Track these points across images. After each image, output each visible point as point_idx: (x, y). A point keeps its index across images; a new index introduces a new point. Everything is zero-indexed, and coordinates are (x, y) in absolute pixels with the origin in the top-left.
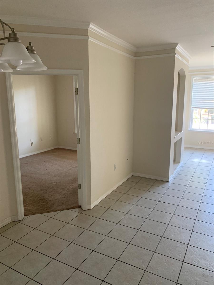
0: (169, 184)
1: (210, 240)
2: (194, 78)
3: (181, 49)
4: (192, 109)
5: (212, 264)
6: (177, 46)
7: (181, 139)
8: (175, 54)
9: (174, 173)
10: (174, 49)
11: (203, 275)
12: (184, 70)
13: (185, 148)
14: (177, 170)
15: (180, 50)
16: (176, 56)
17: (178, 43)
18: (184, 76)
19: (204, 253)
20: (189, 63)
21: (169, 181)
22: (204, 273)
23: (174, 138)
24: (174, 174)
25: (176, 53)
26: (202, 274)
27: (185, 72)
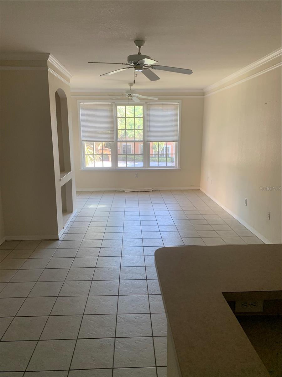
0: (59, 242)
1: (109, 300)
2: (80, 103)
3: (56, 62)
4: (82, 142)
5: (111, 329)
6: (49, 58)
7: (70, 181)
8: (48, 68)
9: (66, 227)
10: (46, 61)
11: (101, 347)
12: (64, 92)
13: (78, 192)
14: (69, 221)
15: (54, 63)
16: (49, 70)
17: (50, 54)
18: (65, 100)
19: (102, 319)
20: (69, 82)
21: (59, 238)
22: (102, 344)
23: (59, 181)
24: (65, 229)
25: (48, 66)
26: (100, 345)
27: (66, 94)
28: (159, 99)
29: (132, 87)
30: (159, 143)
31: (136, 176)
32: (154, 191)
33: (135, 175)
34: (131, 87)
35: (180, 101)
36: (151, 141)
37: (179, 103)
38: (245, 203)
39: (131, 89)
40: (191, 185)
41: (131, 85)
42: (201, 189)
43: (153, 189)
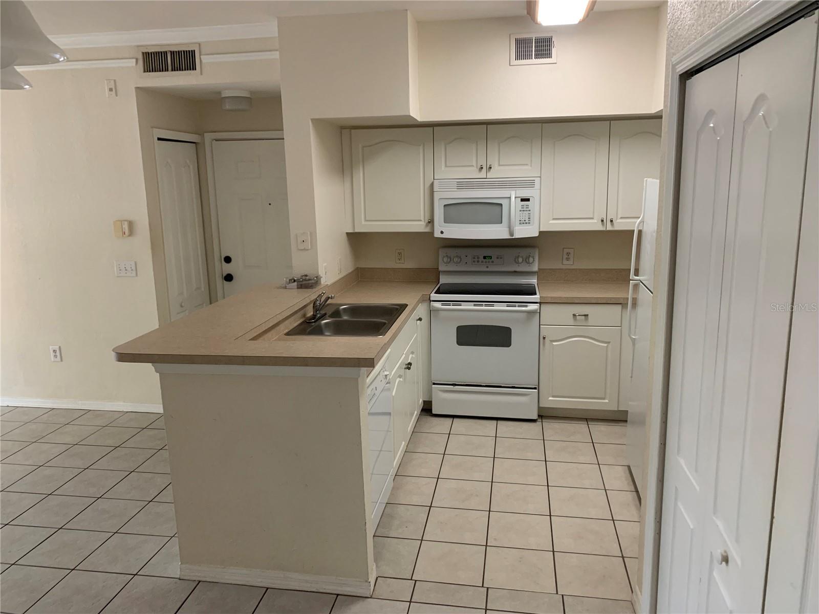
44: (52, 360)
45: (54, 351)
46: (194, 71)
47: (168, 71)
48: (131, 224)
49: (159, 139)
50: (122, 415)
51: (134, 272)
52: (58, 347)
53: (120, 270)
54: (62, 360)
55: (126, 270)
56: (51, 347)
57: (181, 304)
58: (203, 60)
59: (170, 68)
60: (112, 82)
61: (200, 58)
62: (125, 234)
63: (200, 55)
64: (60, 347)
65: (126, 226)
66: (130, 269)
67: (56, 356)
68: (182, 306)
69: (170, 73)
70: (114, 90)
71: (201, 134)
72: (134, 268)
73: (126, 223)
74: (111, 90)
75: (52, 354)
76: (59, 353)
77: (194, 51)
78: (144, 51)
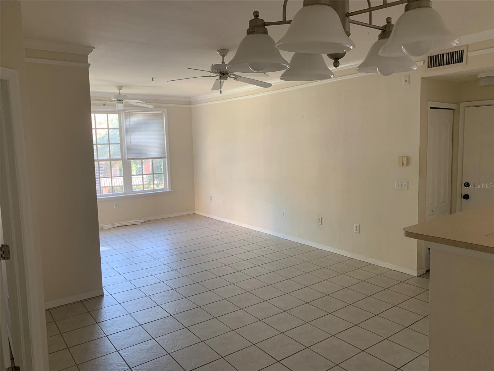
8: (89, 66)
17: (94, 48)
28: (156, 107)
29: (122, 91)
30: (143, 160)
31: (116, 206)
32: (143, 222)
33: (114, 205)
34: (120, 91)
35: (165, 110)
36: (133, 159)
37: (163, 112)
38: (283, 215)
39: (120, 94)
40: (185, 210)
41: (120, 88)
42: (196, 212)
43: (141, 221)
44: (355, 232)
45: (356, 226)
46: (462, 63)
47: (443, 65)
48: (408, 159)
49: (431, 108)
50: (388, 271)
51: (406, 188)
52: (358, 225)
53: (398, 185)
54: (359, 233)
55: (402, 186)
56: (354, 224)
57: (433, 210)
58: (469, 55)
59: (445, 63)
60: (408, 76)
61: (467, 54)
62: (404, 164)
63: (467, 52)
64: (359, 225)
65: (405, 159)
66: (404, 185)
67: (356, 230)
68: (432, 211)
69: (445, 66)
70: (408, 81)
71: (458, 104)
72: (406, 184)
73: (406, 158)
74: (406, 81)
75: (355, 228)
76: (358, 228)
77: (463, 50)
78: (429, 56)
